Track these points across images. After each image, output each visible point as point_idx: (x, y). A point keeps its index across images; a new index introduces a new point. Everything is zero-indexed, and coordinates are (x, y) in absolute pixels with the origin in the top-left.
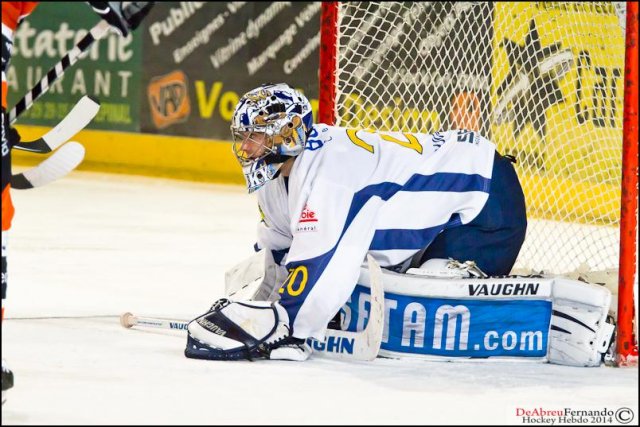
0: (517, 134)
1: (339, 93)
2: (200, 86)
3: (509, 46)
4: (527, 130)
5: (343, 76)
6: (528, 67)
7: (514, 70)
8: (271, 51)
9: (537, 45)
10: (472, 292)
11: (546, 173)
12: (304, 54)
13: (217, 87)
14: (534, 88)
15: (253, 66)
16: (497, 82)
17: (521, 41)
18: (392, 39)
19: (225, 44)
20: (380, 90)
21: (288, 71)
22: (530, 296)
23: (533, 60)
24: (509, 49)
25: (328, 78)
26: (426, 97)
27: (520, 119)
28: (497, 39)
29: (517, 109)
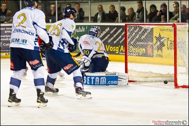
0: (158, 51)
1: (128, 46)
2: (106, 46)
3: (156, 37)
4: (160, 50)
5: (129, 43)
6: (159, 41)
7: (157, 41)
8: (118, 40)
9: (161, 37)
10: (106, 75)
11: (163, 58)
12: (123, 40)
13: (109, 46)
14: (160, 44)
15: (115, 42)
16: (154, 43)
17: (158, 37)
18: (137, 37)
19: (110, 39)
20: (135, 45)
21: (120, 43)
22: (115, 75)
23: (160, 40)
24: (156, 38)
25: (126, 44)
26: (143, 46)
27: (158, 49)
28: (154, 36)
29: (158, 47)
